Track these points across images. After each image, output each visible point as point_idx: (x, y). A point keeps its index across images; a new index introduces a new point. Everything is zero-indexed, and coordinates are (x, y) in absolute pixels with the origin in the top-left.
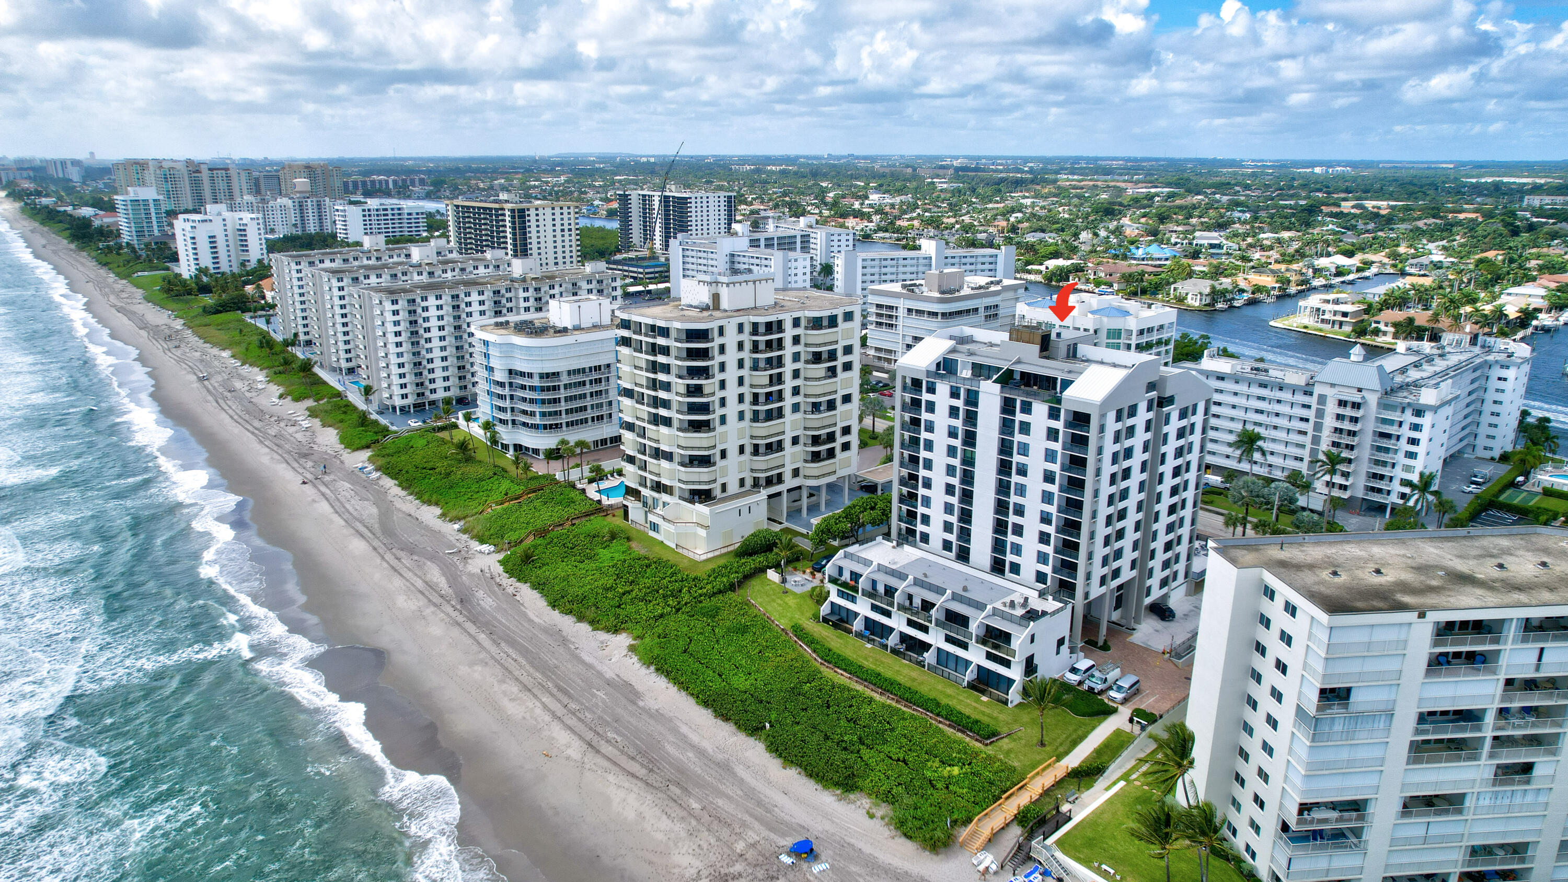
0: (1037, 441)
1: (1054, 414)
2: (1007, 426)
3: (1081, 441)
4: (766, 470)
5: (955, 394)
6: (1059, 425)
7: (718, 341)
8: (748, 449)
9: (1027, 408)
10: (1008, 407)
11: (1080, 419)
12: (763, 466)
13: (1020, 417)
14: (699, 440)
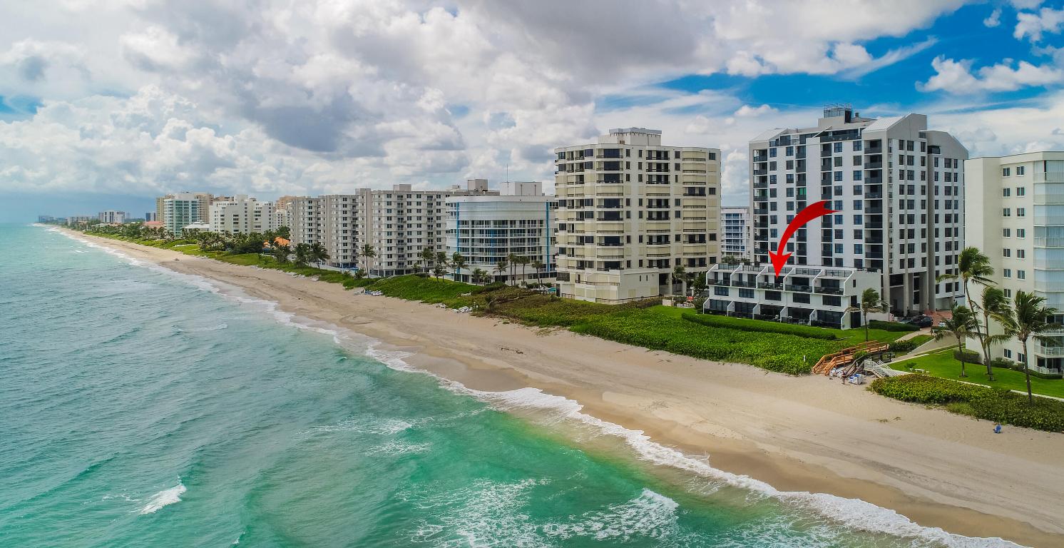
0: (848, 168)
1: (857, 147)
2: (826, 164)
3: (875, 160)
4: (658, 255)
5: (789, 152)
6: (861, 153)
7: (625, 159)
8: (646, 240)
9: (839, 148)
10: (826, 149)
11: (875, 144)
12: (655, 252)
13: (834, 155)
14: (612, 227)
